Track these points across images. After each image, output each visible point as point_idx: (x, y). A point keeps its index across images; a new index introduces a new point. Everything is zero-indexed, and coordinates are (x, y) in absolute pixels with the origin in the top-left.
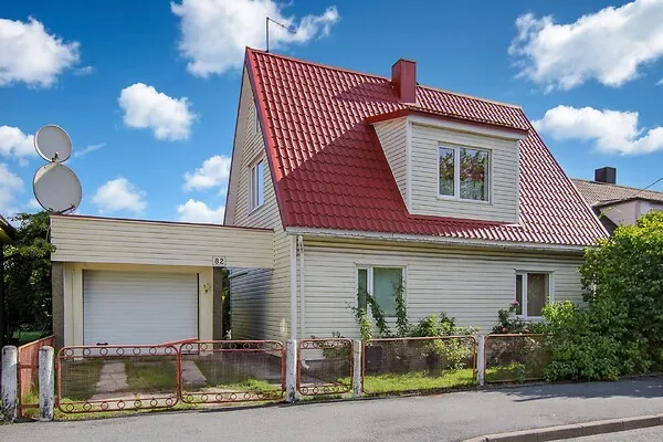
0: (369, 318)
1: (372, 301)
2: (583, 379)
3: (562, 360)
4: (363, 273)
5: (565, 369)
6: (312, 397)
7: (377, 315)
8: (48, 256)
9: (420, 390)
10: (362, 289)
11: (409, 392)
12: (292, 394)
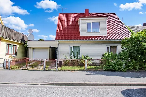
0: (73, 56)
1: (73, 52)
2: (115, 71)
3: (108, 66)
4: (71, 47)
5: (109, 68)
6: (48, 70)
7: (74, 55)
8: (27, 46)
9: (71, 70)
10: (71, 50)
11: (68, 70)
12: (44, 69)
